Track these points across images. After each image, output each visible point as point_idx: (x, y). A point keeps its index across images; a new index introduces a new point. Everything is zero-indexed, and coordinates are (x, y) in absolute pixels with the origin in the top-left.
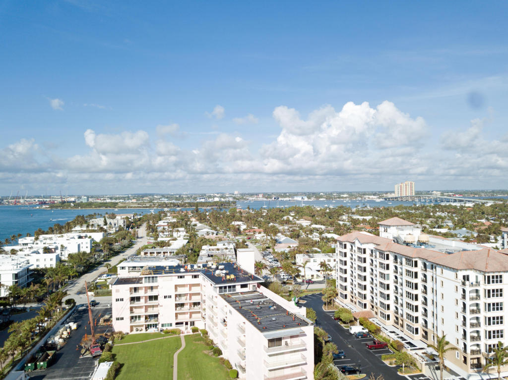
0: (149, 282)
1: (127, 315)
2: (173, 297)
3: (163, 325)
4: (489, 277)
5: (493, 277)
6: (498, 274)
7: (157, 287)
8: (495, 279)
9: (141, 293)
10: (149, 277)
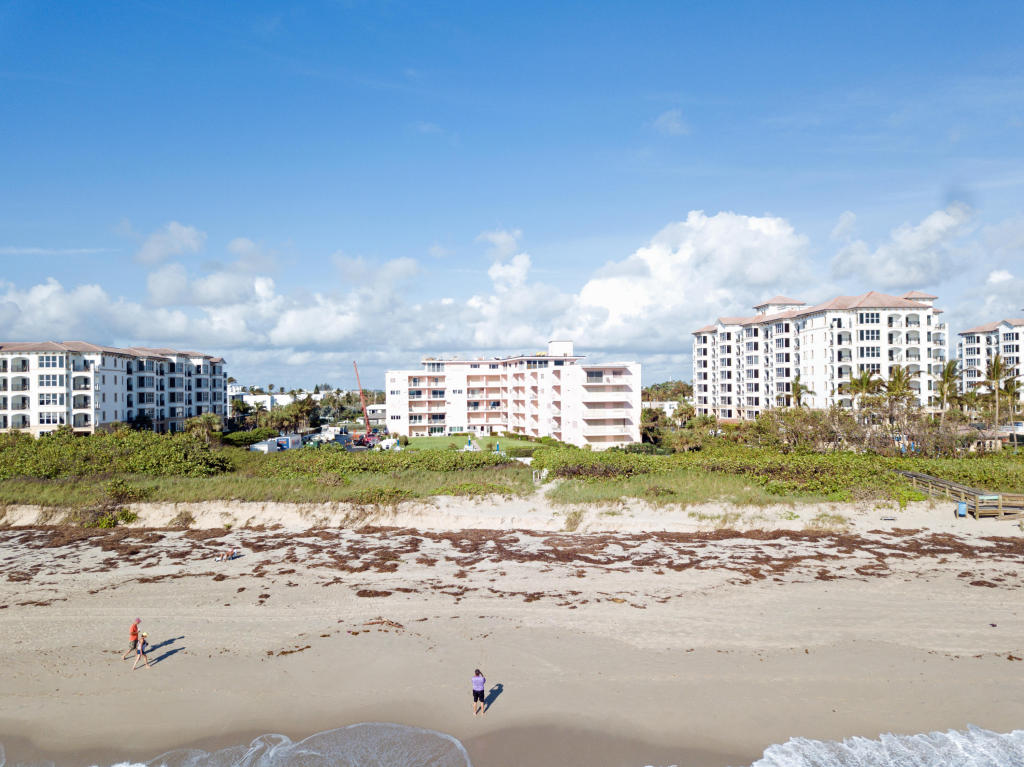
0: (434, 371)
1: (405, 413)
2: (465, 391)
3: (451, 429)
4: (862, 315)
5: (867, 315)
6: (875, 312)
7: (443, 378)
8: (870, 318)
9: (422, 385)
10: (434, 364)
